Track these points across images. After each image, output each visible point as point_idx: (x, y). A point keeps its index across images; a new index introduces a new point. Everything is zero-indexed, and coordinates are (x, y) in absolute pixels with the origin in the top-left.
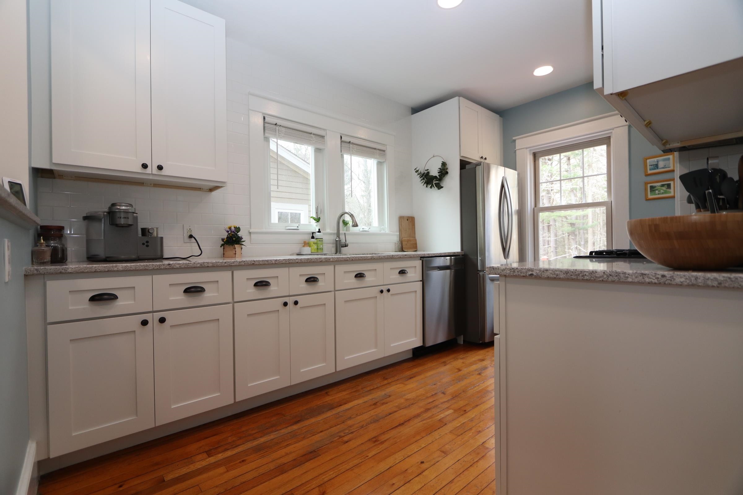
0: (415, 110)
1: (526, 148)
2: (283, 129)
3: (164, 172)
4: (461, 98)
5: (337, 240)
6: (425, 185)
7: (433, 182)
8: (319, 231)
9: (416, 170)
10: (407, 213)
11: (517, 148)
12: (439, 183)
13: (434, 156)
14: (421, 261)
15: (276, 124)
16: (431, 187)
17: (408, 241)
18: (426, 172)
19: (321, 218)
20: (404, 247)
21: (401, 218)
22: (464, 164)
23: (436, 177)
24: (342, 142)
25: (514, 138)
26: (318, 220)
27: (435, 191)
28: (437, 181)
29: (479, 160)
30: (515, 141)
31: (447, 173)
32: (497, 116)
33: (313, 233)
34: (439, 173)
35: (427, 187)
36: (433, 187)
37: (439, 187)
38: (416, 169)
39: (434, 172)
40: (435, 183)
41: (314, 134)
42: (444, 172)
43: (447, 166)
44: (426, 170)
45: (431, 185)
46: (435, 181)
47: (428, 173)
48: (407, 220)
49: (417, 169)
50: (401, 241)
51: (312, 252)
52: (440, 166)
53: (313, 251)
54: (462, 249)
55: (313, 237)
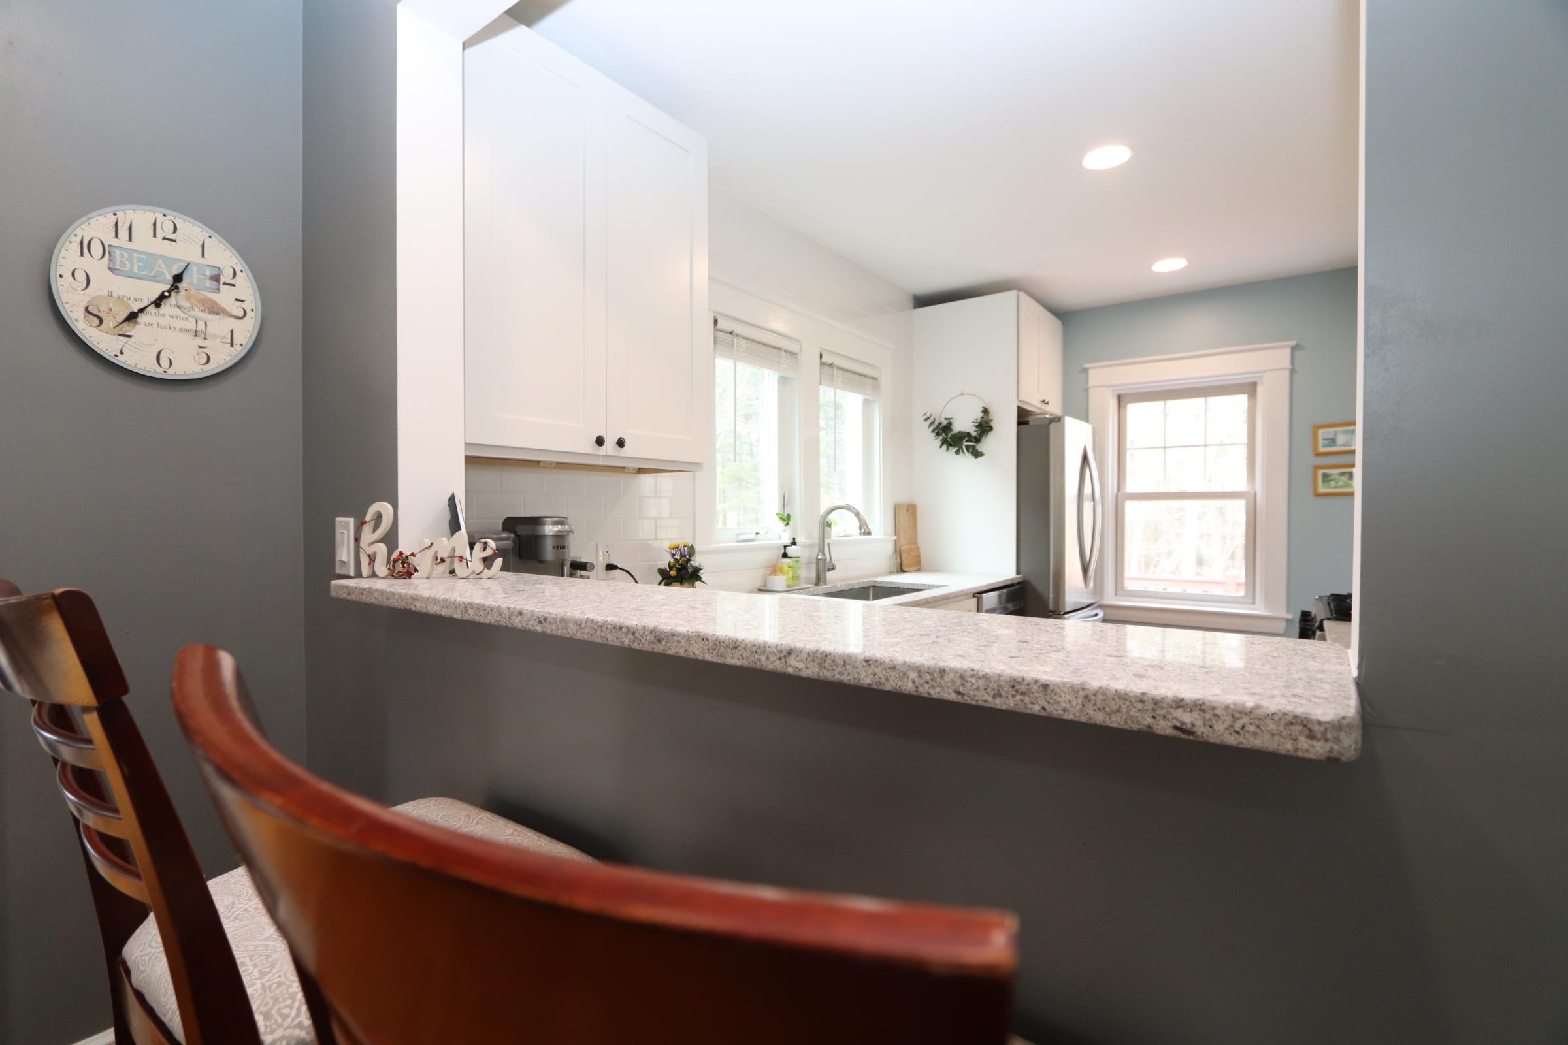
0: (923, 301)
1: (1109, 386)
2: (743, 342)
3: (626, 451)
4: (1022, 294)
5: (819, 557)
6: (945, 447)
7: (962, 444)
8: (794, 543)
9: (925, 417)
10: (904, 499)
11: (1091, 384)
12: (974, 447)
13: (962, 394)
14: (976, 599)
15: (731, 333)
16: (957, 452)
17: (910, 550)
18: (945, 423)
19: (791, 514)
20: (904, 562)
21: (897, 508)
22: (1023, 417)
23: (969, 434)
24: (822, 364)
25: (1086, 366)
26: (786, 519)
27: (965, 460)
28: (971, 441)
29: (1040, 405)
30: (1086, 371)
31: (991, 429)
32: (1056, 323)
33: (785, 547)
34: (977, 427)
35: (947, 450)
36: (961, 452)
37: (977, 454)
38: (925, 414)
39: (964, 423)
40: (966, 446)
41: (785, 351)
42: (985, 427)
43: (991, 417)
44: (946, 419)
45: (956, 449)
46: (966, 441)
47: (950, 424)
48: (908, 510)
49: (928, 415)
50: (898, 550)
51: (788, 586)
52: (979, 415)
53: (789, 583)
54: (1018, 572)
55: (785, 555)
